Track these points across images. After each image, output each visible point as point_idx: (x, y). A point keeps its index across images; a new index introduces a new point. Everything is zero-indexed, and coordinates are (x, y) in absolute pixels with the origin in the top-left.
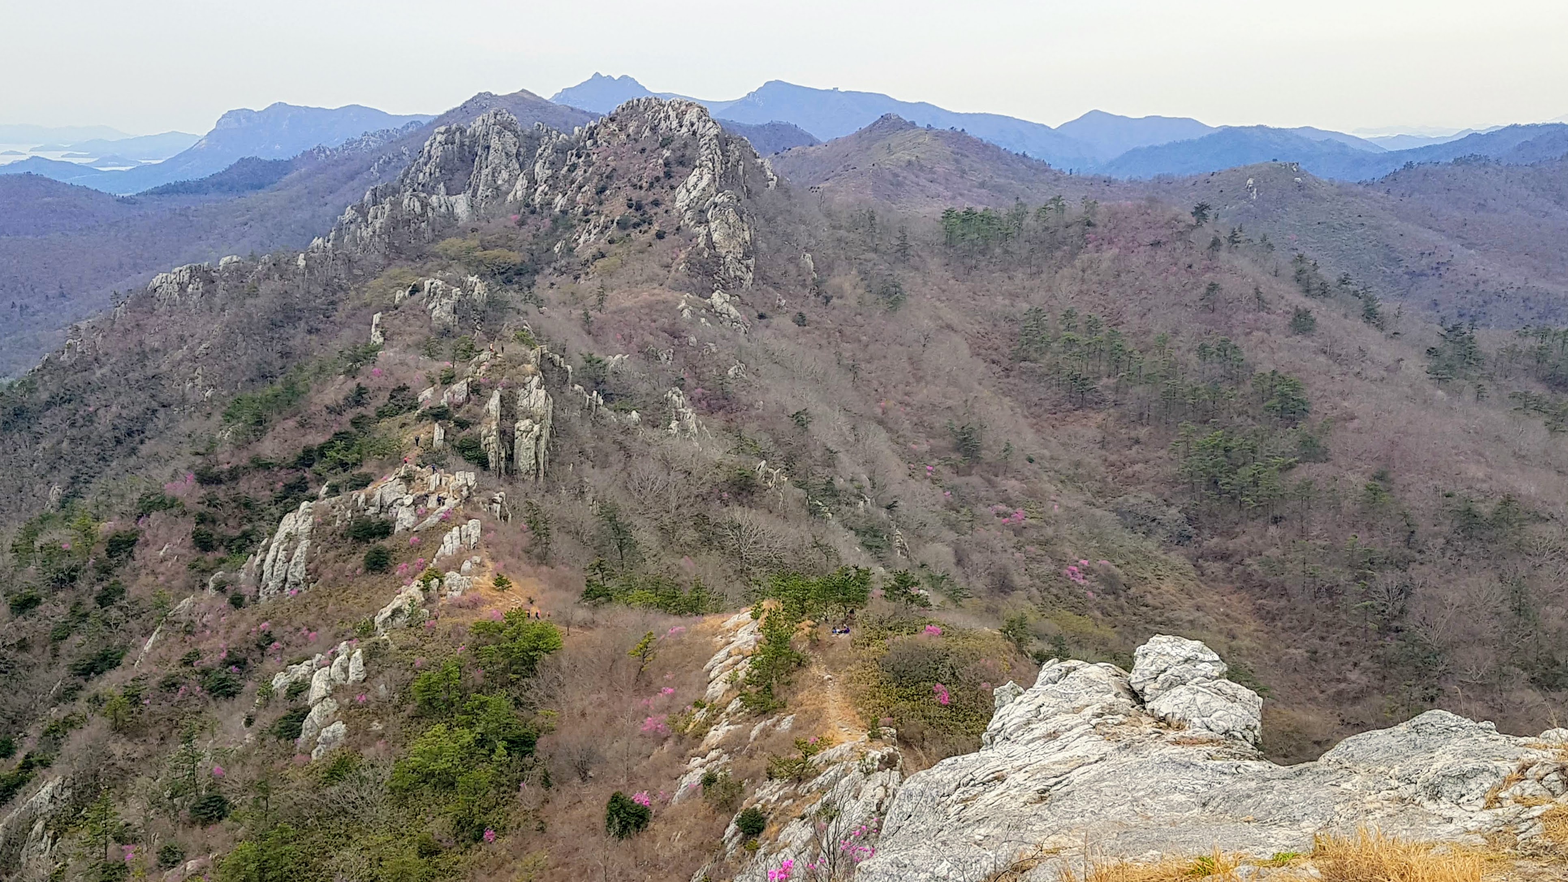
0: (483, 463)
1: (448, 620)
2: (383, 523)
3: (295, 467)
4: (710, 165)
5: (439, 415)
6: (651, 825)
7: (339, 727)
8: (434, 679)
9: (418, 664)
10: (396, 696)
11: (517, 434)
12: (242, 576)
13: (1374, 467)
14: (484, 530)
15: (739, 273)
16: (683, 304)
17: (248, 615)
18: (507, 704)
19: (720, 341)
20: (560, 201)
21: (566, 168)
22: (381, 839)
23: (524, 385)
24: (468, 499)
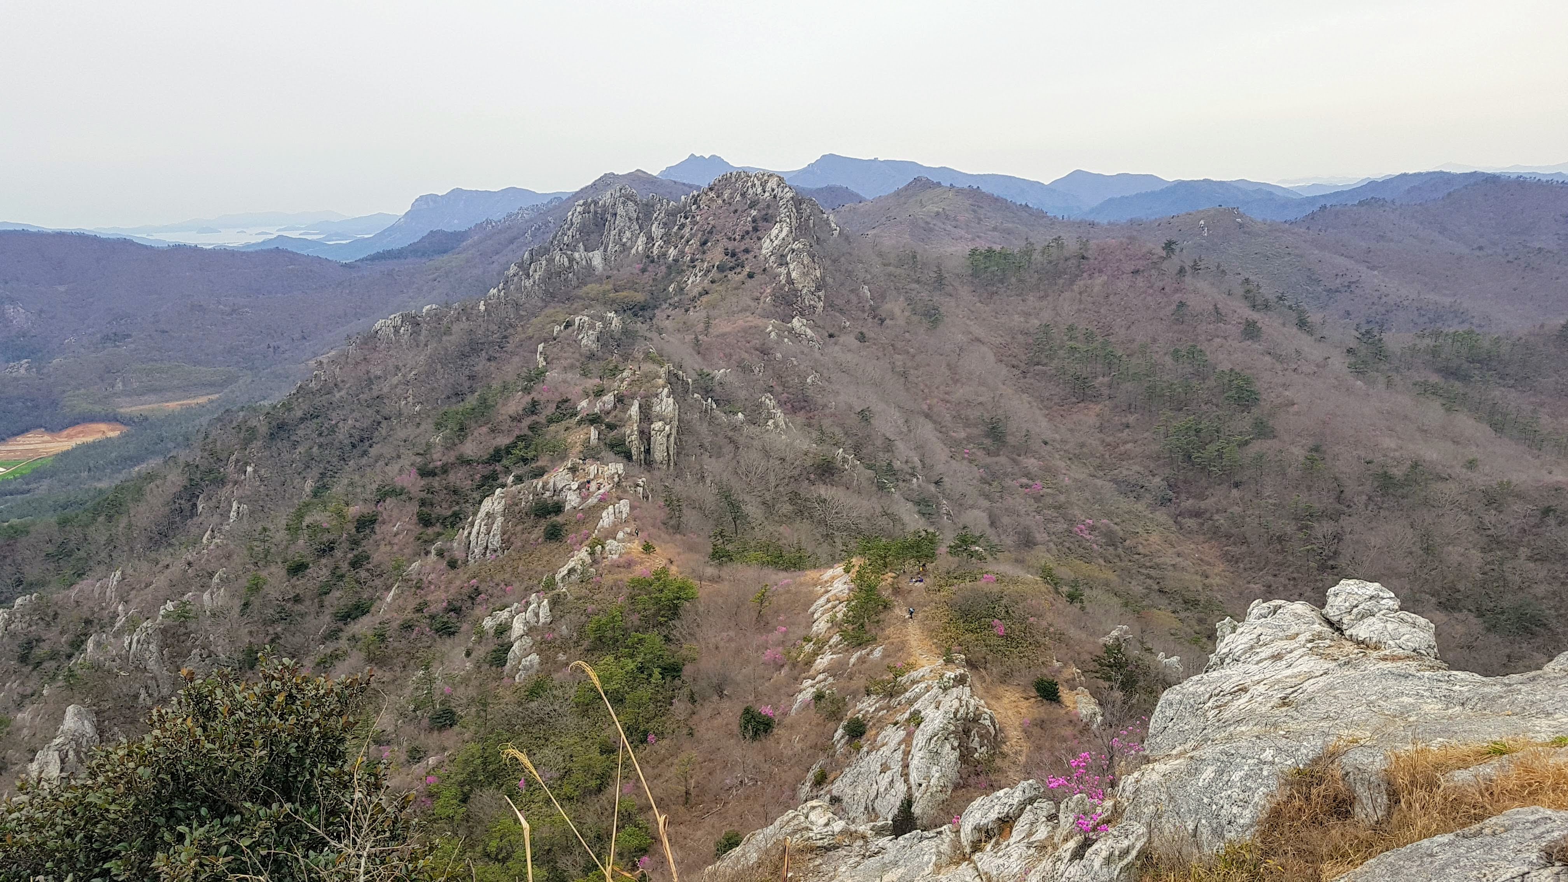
0: (628, 456)
1: (610, 577)
2: (557, 503)
3: (488, 462)
4: (788, 220)
5: (594, 420)
6: (775, 731)
7: (534, 658)
8: (604, 621)
9: (590, 610)
10: (575, 634)
11: (653, 433)
12: (455, 545)
13: (1310, 442)
14: (632, 508)
15: (812, 303)
16: (770, 328)
17: (461, 574)
18: (658, 640)
19: (799, 356)
20: (672, 252)
21: (676, 227)
22: (572, 741)
23: (657, 395)
24: (618, 484)
